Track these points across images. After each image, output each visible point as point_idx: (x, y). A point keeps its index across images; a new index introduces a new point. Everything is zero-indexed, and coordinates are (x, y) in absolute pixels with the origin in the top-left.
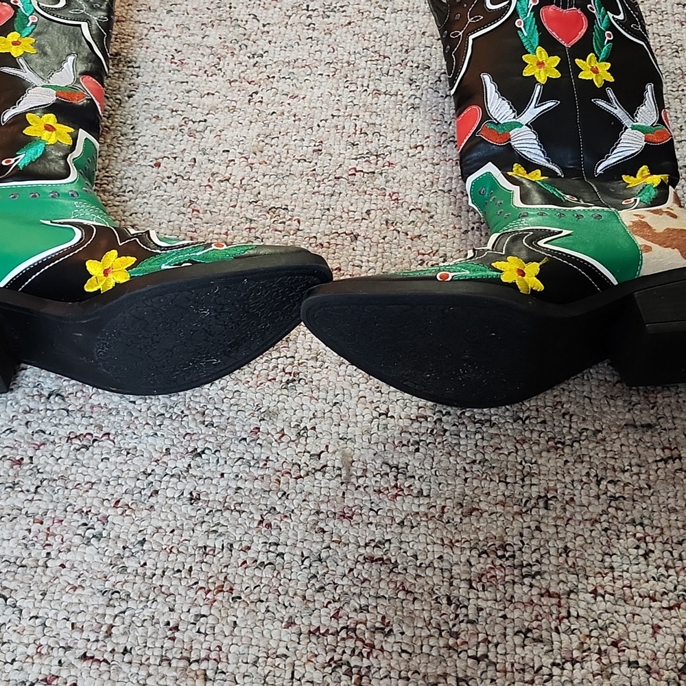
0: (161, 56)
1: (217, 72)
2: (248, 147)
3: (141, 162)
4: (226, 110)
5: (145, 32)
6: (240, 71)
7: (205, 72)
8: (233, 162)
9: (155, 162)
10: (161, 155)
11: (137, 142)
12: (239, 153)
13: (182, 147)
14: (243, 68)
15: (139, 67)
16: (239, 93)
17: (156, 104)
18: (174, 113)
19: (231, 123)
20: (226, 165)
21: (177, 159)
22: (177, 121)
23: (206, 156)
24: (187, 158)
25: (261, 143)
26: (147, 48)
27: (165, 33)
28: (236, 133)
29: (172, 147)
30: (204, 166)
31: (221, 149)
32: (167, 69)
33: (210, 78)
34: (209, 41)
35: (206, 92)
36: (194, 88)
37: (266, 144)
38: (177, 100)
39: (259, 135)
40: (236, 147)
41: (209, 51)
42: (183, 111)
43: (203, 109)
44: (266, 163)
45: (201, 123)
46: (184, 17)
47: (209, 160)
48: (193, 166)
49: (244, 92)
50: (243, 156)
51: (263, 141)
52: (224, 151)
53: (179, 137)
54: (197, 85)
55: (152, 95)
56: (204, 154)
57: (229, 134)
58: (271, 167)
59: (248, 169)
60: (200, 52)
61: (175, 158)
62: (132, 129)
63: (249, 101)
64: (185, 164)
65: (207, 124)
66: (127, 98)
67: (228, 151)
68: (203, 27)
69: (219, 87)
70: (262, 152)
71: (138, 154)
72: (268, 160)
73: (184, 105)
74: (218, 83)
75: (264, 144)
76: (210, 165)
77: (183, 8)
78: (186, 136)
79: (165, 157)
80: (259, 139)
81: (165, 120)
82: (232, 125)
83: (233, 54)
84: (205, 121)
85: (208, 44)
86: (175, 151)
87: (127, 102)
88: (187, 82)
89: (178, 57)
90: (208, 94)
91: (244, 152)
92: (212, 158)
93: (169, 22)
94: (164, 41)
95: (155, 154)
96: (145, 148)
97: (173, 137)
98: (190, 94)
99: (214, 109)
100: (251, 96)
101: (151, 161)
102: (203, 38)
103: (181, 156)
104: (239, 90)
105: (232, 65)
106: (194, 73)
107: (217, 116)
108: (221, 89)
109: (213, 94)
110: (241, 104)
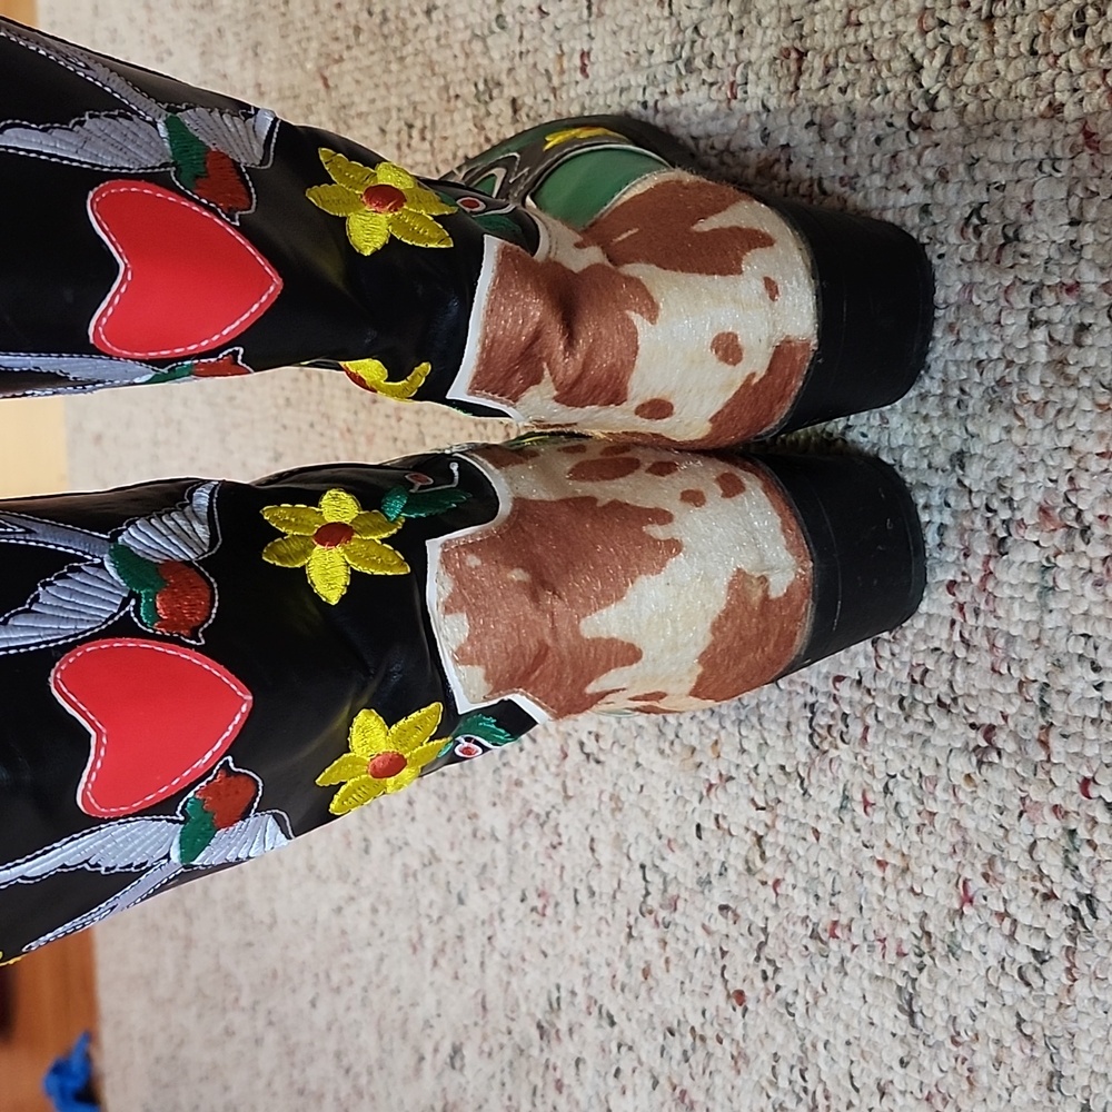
0: (536, 934)
1: (552, 823)
2: (685, 781)
3: (738, 1033)
4: (619, 816)
5: (496, 957)
6: (545, 772)
7: (554, 847)
8: (720, 819)
9: (734, 1001)
10: (718, 984)
11: (699, 1031)
12: (700, 801)
13: (699, 931)
14: (541, 767)
15: (558, 988)
16: (585, 782)
17: (621, 967)
18: (634, 933)
19: (642, 810)
20: (728, 837)
21: (725, 949)
22: (646, 927)
23: (714, 880)
24: (720, 924)
25: (677, 747)
26: (524, 960)
27: (496, 917)
28: (661, 803)
29: (700, 953)
30: (735, 890)
31: (694, 842)
32: (555, 928)
33: (564, 839)
34: (502, 833)
35: (589, 854)
36: (584, 877)
37: (677, 736)
38: (609, 917)
39: (662, 752)
40: (689, 808)
41: (518, 834)
42: (629, 914)
43: (622, 868)
44: (716, 742)
45: (648, 878)
46: (468, 873)
47: (721, 874)
48: (736, 915)
49: (582, 771)
50: (705, 793)
51: (672, 743)
52: (700, 837)
53: (680, 933)
54: (578, 871)
55: (606, 972)
56: (710, 882)
57: (665, 818)
58: (723, 733)
59: (731, 787)
60: (521, 851)
61: (724, 953)
62: (673, 1034)
63: (598, 762)
64: (734, 932)
65: (648, 865)
66: (616, 1029)
67: (698, 827)
68: (479, 834)
69: (578, 825)
70: (693, 750)
71: (722, 1036)
72: (709, 737)
73: (618, 907)
74: (570, 822)
75: (677, 741)
76: (731, 874)
77: (452, 869)
78: (677, 916)
79: (723, 975)
80: (667, 751)
81: (648, 958)
82: (646, 808)
83: (518, 783)
84: (643, 867)
85: (507, 832)
86: (709, 950)
87: (622, 1032)
88: (576, 891)
89: (534, 901)
90: (592, 850)
91: (698, 788)
92: (716, 868)
93: (477, 904)
94: (510, 924)
95: (718, 996)
96: (707, 1015)
97: (681, 947)
98: (596, 889)
99: (618, 840)
100: (588, 755)
101: (734, 1009)
102: (497, 840)
103: (717, 937)
104: (581, 781)
105: (538, 788)
106: (558, 871)
107: (631, 839)
108: (581, 821)
109: (592, 840)
110: (606, 781)
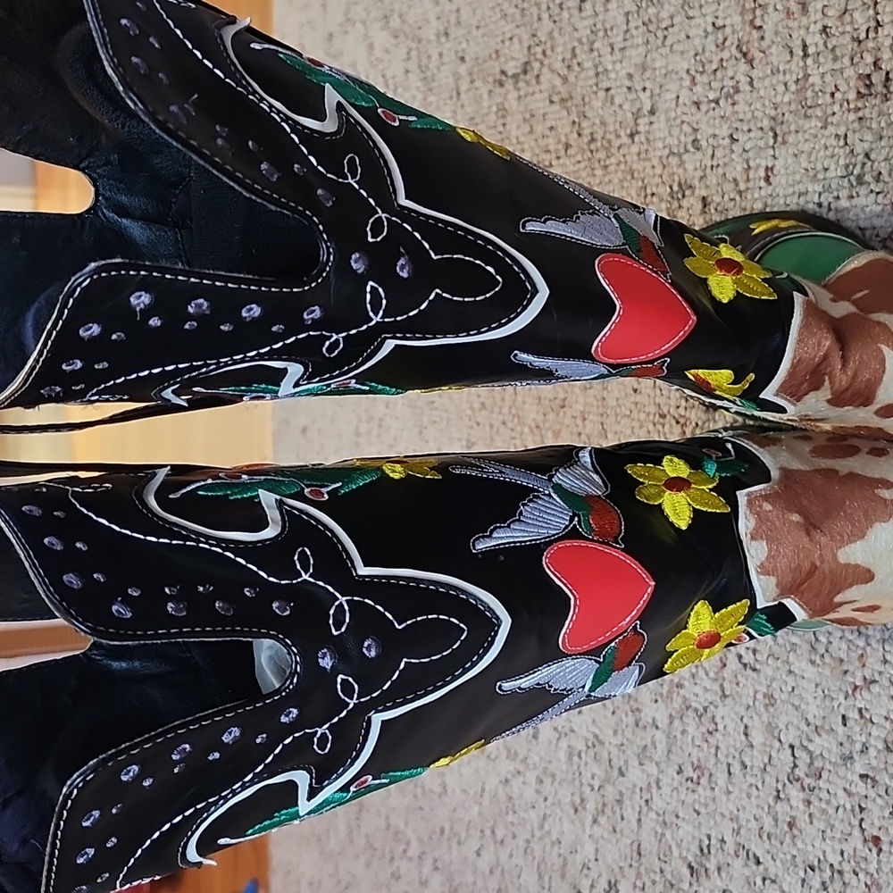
0: (690, 798)
1: (709, 715)
2: (833, 685)
3: (872, 868)
4: (772, 710)
5: (653, 815)
6: (705, 677)
7: (711, 733)
8: (864, 711)
9: (871, 844)
10: (856, 832)
11: (837, 866)
12: (846, 698)
13: (841, 793)
14: (701, 673)
15: (709, 837)
16: (741, 685)
17: (768, 822)
18: (782, 796)
19: (793, 705)
20: (870, 725)
21: (864, 806)
22: (794, 793)
23: (856, 757)
24: (860, 788)
25: (827, 659)
26: (677, 817)
27: (654, 785)
28: (810, 700)
29: (841, 810)
30: (874, 763)
31: (840, 729)
32: (708, 793)
33: (720, 727)
34: (662, 721)
35: (743, 738)
36: (737, 756)
37: (827, 651)
38: (760, 786)
39: (813, 663)
40: (836, 704)
41: (677, 723)
42: (777, 781)
43: (771, 747)
44: (862, 655)
45: (796, 755)
46: (629, 752)
47: (862, 752)
48: (873, 779)
49: (739, 676)
50: (850, 692)
51: (823, 656)
52: (845, 725)
53: (824, 795)
54: (732, 750)
55: (754, 825)
56: (852, 758)
57: (813, 710)
58: (868, 649)
59: (875, 689)
60: (679, 736)
61: (862, 809)
62: (813, 870)
63: (755, 670)
64: (872, 794)
65: (797, 744)
66: (761, 867)
67: (844, 717)
68: (640, 724)
69: (734, 716)
70: (842, 661)
71: (857, 870)
72: (855, 652)
73: (767, 779)
74: (726, 715)
75: (826, 655)
76: (872, 752)
77: (615, 751)
78: (821, 783)
79: (861, 825)
80: (818, 661)
81: (794, 814)
82: (797, 703)
83: (680, 686)
84: (792, 747)
85: (667, 721)
86: (848, 806)
87: (766, 869)
88: (729, 765)
89: (689, 772)
90: (746, 735)
91: (844, 689)
92: (858, 747)
93: (635, 775)
94: (666, 790)
95: (857, 840)
96: (846, 855)
97: (824, 806)
98: (748, 763)
99: (770, 728)
100: (745, 665)
101: (870, 850)
102: (657, 727)
103: (856, 798)
104: (737, 684)
105: (697, 690)
106: (713, 751)
107: (782, 726)
108: (737, 713)
109: (746, 727)
110: (760, 684)
